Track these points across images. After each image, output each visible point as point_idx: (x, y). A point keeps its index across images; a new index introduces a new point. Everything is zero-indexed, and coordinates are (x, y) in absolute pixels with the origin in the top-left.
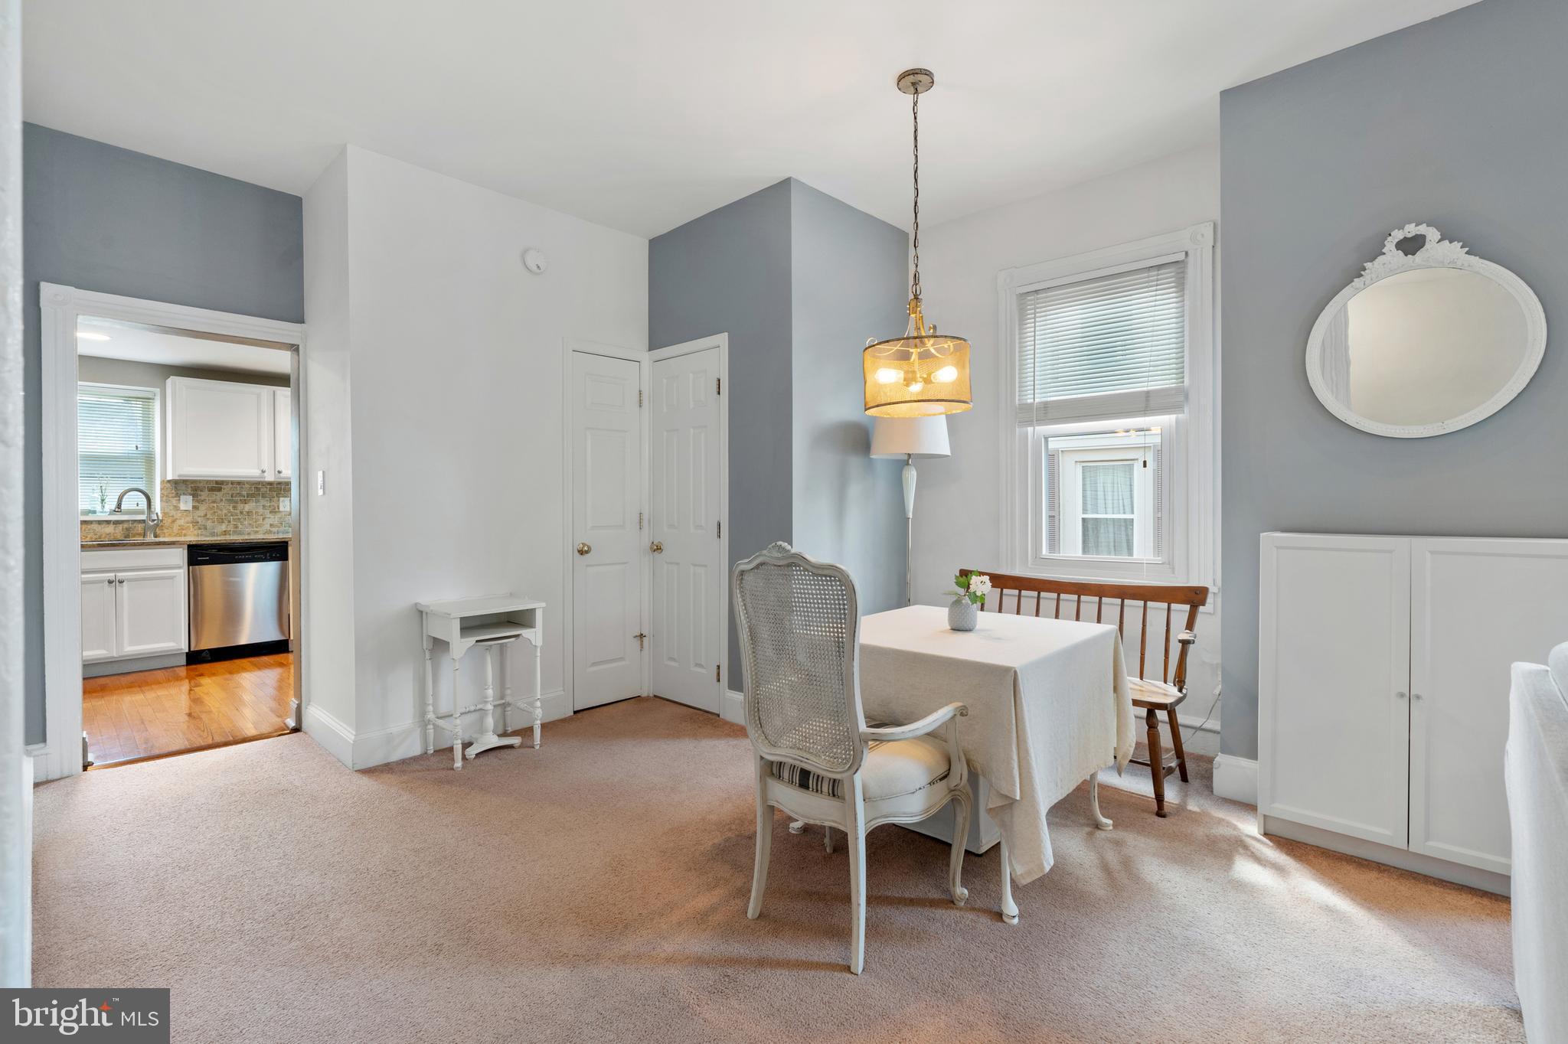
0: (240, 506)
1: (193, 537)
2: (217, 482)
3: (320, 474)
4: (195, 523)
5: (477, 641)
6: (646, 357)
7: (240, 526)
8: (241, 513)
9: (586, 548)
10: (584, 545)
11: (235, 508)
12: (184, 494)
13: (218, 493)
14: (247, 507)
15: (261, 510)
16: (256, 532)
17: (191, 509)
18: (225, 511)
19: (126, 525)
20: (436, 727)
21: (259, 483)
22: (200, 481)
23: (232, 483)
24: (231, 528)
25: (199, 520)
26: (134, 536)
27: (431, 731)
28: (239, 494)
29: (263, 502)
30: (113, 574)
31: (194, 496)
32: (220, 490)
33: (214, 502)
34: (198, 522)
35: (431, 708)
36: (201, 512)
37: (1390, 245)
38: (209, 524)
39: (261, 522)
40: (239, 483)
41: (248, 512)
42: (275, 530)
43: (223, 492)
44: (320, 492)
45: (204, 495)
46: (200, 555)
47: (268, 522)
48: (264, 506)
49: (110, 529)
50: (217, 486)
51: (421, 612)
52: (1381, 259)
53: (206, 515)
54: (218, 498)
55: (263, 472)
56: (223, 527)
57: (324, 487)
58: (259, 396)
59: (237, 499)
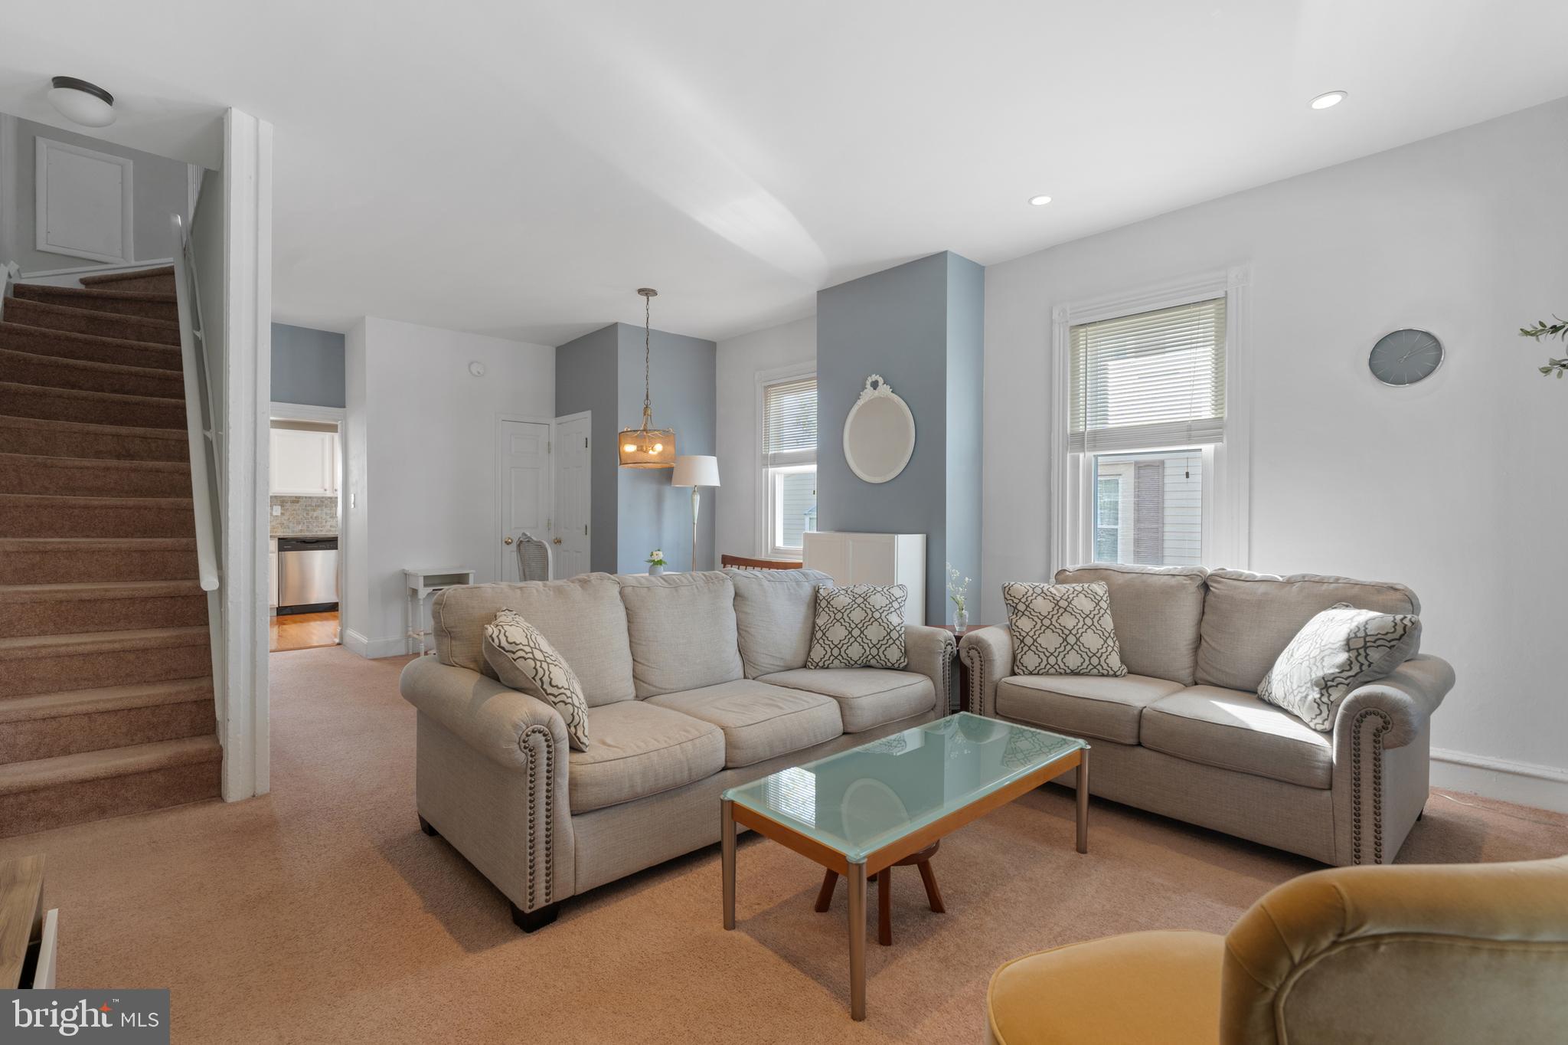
0: (311, 513)
1: (281, 534)
2: (296, 497)
3: (353, 495)
4: (282, 524)
5: (434, 590)
6: (553, 422)
7: (311, 527)
9: (510, 541)
10: (509, 538)
11: (307, 514)
12: (276, 505)
13: (296, 505)
14: (315, 514)
15: (324, 516)
16: (321, 531)
17: (280, 515)
18: (301, 516)
20: (414, 638)
21: (323, 498)
22: (285, 497)
23: (306, 497)
24: (305, 528)
25: (285, 522)
27: (411, 642)
28: (310, 505)
29: (325, 510)
31: (282, 506)
32: (298, 502)
33: (294, 510)
34: (284, 524)
35: (410, 629)
36: (286, 517)
37: (868, 386)
38: (291, 525)
39: (324, 524)
40: (310, 498)
41: (316, 517)
42: (332, 529)
43: (300, 503)
44: (353, 506)
45: (288, 505)
46: (286, 544)
47: (329, 524)
48: (326, 513)
50: (296, 500)
51: (406, 574)
52: (866, 390)
53: (289, 518)
54: (297, 507)
55: (325, 490)
56: (300, 527)
57: (354, 503)
58: (323, 440)
59: (309, 508)
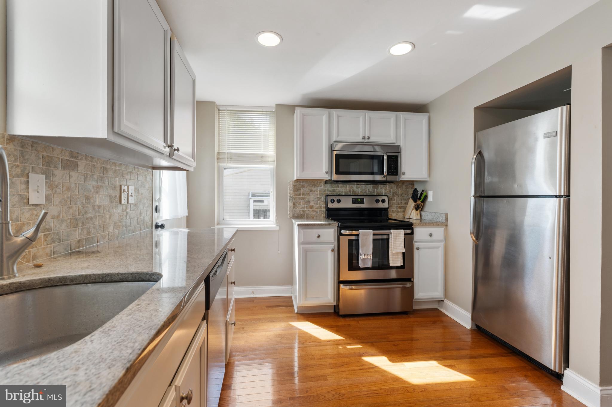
8: (93, 208)
11: (88, 199)
12: (34, 170)
18: (79, 206)
32: (74, 167)
33: (69, 189)
34: (50, 229)
39: (107, 222)
41: (98, 207)
47: (113, 220)
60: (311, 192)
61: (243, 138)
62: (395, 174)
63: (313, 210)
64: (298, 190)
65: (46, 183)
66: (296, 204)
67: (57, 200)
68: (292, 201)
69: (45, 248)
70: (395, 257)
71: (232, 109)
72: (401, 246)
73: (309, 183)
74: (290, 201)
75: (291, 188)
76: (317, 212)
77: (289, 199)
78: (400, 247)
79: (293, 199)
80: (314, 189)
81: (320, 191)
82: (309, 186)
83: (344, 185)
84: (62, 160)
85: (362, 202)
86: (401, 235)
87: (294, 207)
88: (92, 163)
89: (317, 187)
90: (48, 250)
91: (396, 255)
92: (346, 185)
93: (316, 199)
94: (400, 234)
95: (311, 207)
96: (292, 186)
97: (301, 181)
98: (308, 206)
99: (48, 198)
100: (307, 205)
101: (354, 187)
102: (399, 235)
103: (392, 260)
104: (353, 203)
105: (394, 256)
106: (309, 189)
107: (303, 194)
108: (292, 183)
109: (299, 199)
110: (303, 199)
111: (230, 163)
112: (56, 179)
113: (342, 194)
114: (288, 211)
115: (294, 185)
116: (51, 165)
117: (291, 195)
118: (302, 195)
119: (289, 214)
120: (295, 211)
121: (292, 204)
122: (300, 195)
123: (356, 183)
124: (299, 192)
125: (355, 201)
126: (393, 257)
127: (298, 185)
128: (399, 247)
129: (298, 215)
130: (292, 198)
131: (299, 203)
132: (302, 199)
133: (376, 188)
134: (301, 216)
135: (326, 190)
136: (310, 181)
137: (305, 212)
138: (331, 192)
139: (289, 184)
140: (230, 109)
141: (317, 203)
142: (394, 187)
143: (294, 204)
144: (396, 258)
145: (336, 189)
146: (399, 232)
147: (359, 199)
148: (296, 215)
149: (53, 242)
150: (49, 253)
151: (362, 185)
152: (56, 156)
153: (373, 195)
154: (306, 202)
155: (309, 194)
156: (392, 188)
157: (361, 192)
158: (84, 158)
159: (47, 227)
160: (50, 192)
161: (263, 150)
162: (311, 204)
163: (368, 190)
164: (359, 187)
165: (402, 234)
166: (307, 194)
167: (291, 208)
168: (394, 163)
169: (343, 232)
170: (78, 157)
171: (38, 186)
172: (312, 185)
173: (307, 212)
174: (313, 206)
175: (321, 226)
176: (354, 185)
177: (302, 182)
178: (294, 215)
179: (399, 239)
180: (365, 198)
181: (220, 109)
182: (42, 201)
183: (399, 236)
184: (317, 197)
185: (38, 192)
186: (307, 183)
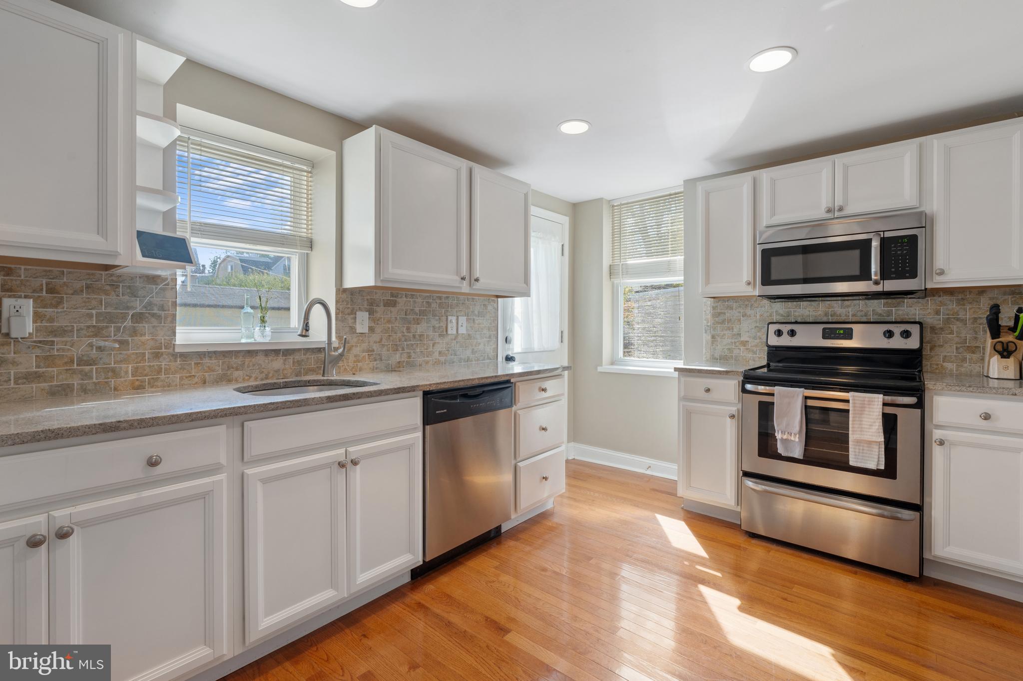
0: (413, 327)
2: (391, 293)
4: (371, 351)
7: (413, 355)
8: (414, 336)
11: (408, 329)
12: (360, 309)
13: (393, 309)
17: (367, 331)
18: (399, 335)
19: (297, 357)
22: (375, 292)
24: (404, 358)
25: (375, 346)
26: (306, 374)
28: (412, 311)
29: (433, 322)
30: (342, 451)
31: (371, 312)
32: (393, 304)
33: (389, 321)
34: (373, 351)
36: (376, 337)
38: (384, 352)
39: (431, 349)
41: (420, 336)
43: (397, 307)
45: (380, 310)
47: (438, 348)
48: (435, 327)
49: (277, 363)
50: (391, 299)
53: (381, 340)
54: (393, 315)
55: (463, 279)
56: (398, 357)
59: (410, 317)
60: (743, 316)
61: (646, 240)
62: (907, 275)
63: (747, 349)
64: (720, 314)
65: (369, 318)
66: (717, 337)
67: (378, 329)
68: (710, 332)
69: (369, 364)
70: (863, 450)
71: (630, 201)
72: (874, 427)
73: (739, 302)
74: (706, 332)
75: (708, 312)
76: (755, 353)
77: (705, 330)
78: (871, 430)
79: (712, 329)
80: (749, 312)
81: (761, 315)
82: (740, 307)
83: (813, 303)
84: (383, 300)
85: (848, 335)
86: (874, 405)
87: (713, 343)
88: (413, 300)
89: (755, 308)
90: (371, 365)
91: (865, 445)
92: (817, 302)
93: (752, 329)
94: (873, 403)
95: (744, 343)
96: (709, 308)
97: (726, 299)
98: (738, 341)
99: (371, 329)
100: (736, 340)
101: (835, 305)
102: (869, 405)
103: (853, 453)
104: (824, 337)
105: (859, 446)
106: (739, 312)
107: (729, 321)
108: (710, 303)
109: (723, 329)
110: (729, 330)
111: (625, 277)
112: (378, 315)
113: (808, 321)
114: (704, 349)
115: (713, 307)
116: (374, 305)
117: (708, 323)
118: (728, 323)
119: (705, 354)
120: (715, 349)
121: (709, 337)
122: (723, 322)
123: (840, 298)
124: (721, 318)
125: (828, 334)
126: (857, 447)
127: (720, 306)
128: (869, 429)
129: (720, 357)
130: (709, 328)
131: (723, 336)
132: (726, 330)
133: (895, 307)
134: (726, 358)
135: (772, 312)
136: (742, 298)
137: (732, 351)
138: (784, 316)
139: (705, 305)
140: (626, 202)
141: (755, 337)
142: (949, 302)
143: (713, 337)
144: (865, 451)
145: (795, 311)
146: (868, 398)
147: (841, 329)
148: (717, 355)
149: (375, 360)
150: (372, 368)
151: (855, 301)
152: (378, 298)
153: (886, 320)
154: (735, 335)
155: (739, 320)
156: (942, 304)
157: (853, 315)
158: (404, 296)
159: (370, 349)
160: (373, 325)
161: (671, 254)
162: (744, 338)
163: (873, 310)
164: (848, 306)
165: (876, 403)
166: (736, 321)
167: (707, 343)
168: (905, 252)
169: (749, 387)
170: (398, 296)
171: (363, 320)
172: (746, 305)
173: (736, 352)
174: (747, 342)
175: (713, 374)
176: (835, 302)
177: (728, 301)
178: (713, 355)
179: (871, 413)
180: (855, 327)
181: (615, 205)
182: (366, 330)
183: (871, 406)
184: (755, 326)
185: (362, 324)
186: (736, 302)
